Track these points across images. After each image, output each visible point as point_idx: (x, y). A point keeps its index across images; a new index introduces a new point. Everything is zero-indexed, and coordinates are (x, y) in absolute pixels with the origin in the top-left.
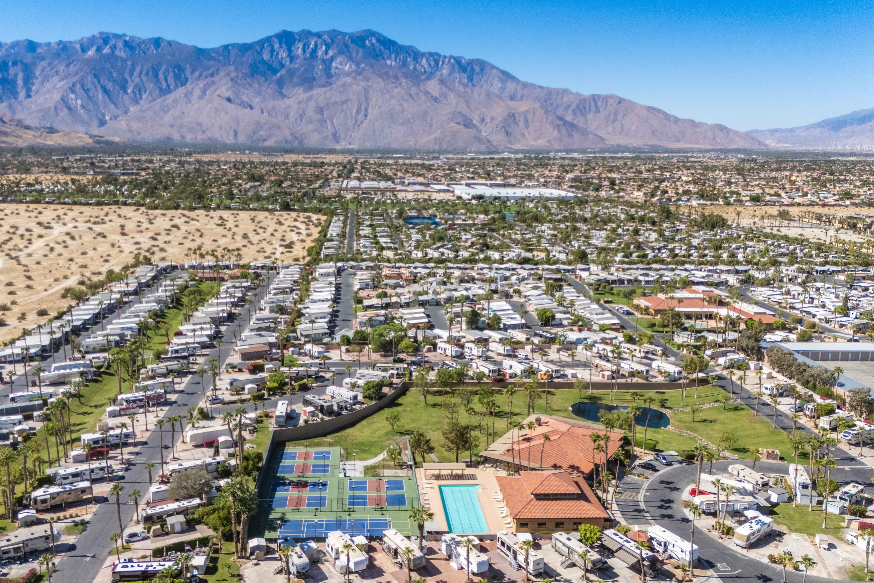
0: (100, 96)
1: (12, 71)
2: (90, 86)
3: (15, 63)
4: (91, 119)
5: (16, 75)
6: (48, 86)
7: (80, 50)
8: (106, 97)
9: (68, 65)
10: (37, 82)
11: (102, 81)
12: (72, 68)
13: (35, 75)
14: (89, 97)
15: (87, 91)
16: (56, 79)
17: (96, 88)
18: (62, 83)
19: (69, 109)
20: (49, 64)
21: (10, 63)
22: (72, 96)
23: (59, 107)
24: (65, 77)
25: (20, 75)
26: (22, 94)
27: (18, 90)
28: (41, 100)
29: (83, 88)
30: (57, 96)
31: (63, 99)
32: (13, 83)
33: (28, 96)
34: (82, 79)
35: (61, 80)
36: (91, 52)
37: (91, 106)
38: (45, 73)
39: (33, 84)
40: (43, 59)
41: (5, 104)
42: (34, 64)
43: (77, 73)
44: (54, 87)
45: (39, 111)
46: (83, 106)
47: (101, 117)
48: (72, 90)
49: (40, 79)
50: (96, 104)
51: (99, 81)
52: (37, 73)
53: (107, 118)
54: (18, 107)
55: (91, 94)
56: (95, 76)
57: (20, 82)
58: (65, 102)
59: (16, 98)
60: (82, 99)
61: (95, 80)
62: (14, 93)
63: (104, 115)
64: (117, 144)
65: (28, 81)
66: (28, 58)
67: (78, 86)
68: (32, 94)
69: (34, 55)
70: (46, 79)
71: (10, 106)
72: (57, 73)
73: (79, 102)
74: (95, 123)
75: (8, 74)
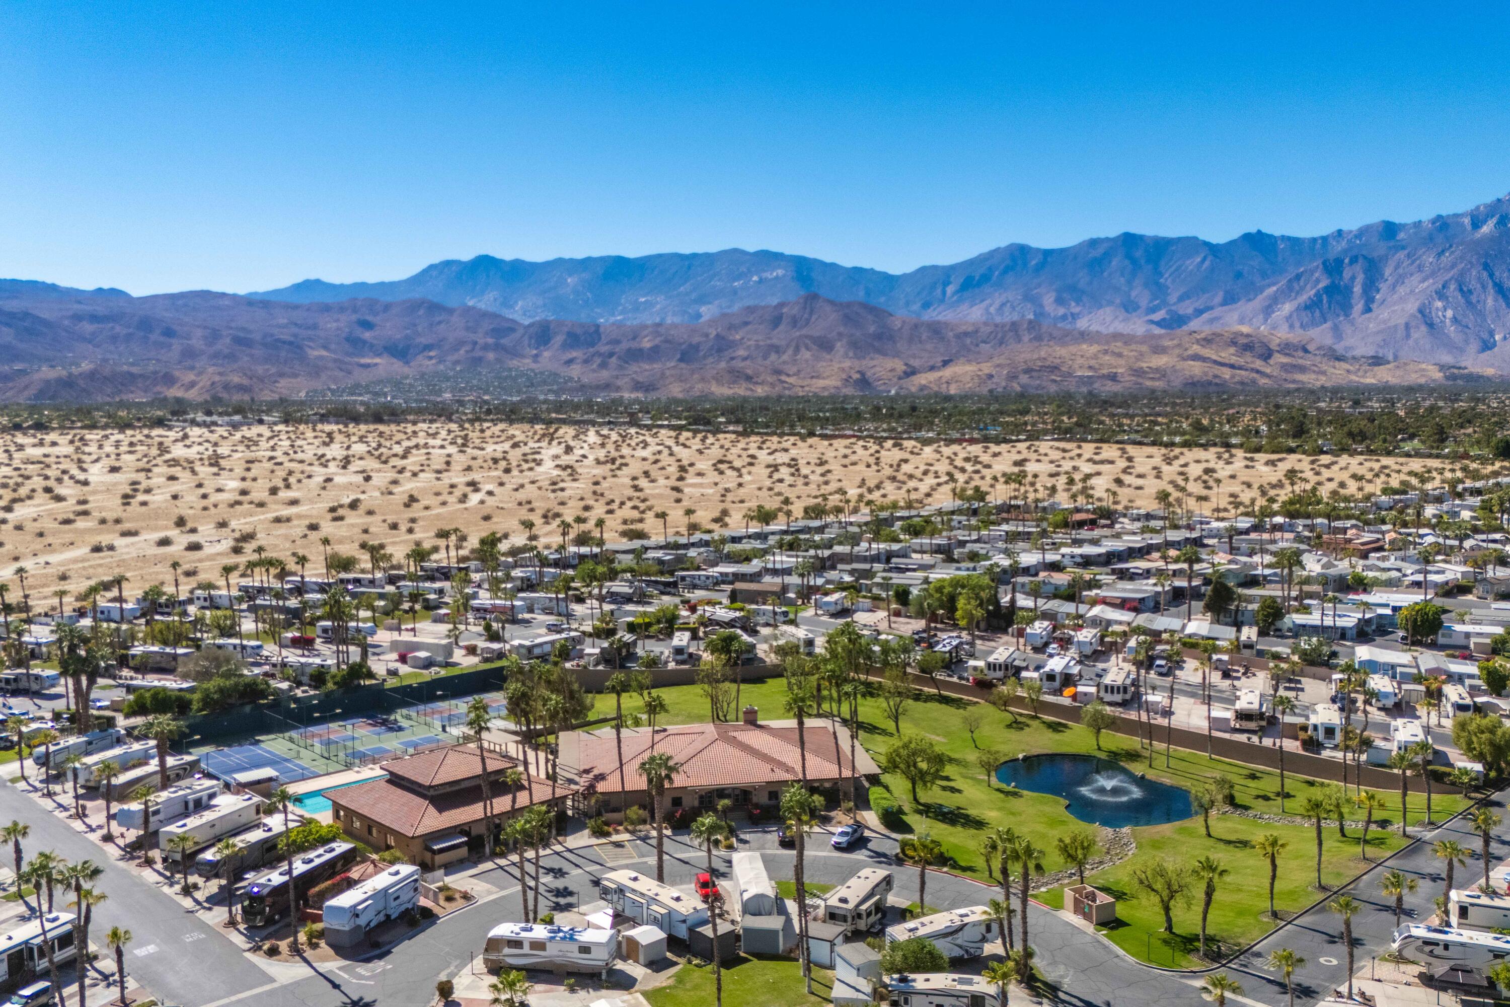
0: (1490, 301)
1: (1347, 274)
2: (1474, 284)
3: (1354, 260)
4: (1467, 341)
5: (1353, 278)
6: (1402, 290)
7: (1469, 228)
8: (1501, 301)
9: (1440, 254)
10: (1384, 287)
11: (1497, 274)
12: (1447, 258)
13: (1382, 275)
14: (1469, 303)
15: (1465, 292)
16: (1416, 277)
17: (1484, 287)
18: (1426, 284)
19: (1431, 325)
20: (1409, 256)
21: (1347, 261)
22: (1439, 304)
23: (1413, 324)
24: (1433, 274)
25: (1360, 278)
26: (1359, 307)
27: (1353, 301)
28: (1386, 315)
29: (1461, 290)
30: (1412, 306)
31: (1420, 311)
32: (1349, 289)
33: (1368, 310)
34: (1462, 273)
35: (1424, 280)
36: (1486, 229)
37: (1470, 319)
38: (1401, 271)
39: (1378, 291)
40: (1403, 248)
41: (1329, 324)
42: (1385, 259)
43: (1453, 266)
44: (1412, 292)
45: (1378, 333)
46: (1455, 320)
47: (1486, 336)
48: (1441, 294)
49: (1391, 280)
50: (1481, 314)
51: (1491, 275)
52: (1387, 272)
53: (1497, 337)
54: (1347, 329)
55: (1474, 299)
56: (1486, 267)
57: (1357, 289)
58: (1424, 316)
59: (1347, 315)
60: (1455, 309)
61: (1485, 274)
62: (1346, 308)
63: (1492, 334)
64: (1489, 379)
65: (1370, 287)
66: (1381, 249)
67: (1453, 286)
68: (1374, 306)
69: (1392, 243)
70: (1400, 280)
71: (1336, 329)
72: (1420, 268)
73: (1449, 313)
74: (1473, 347)
75: (1341, 278)
